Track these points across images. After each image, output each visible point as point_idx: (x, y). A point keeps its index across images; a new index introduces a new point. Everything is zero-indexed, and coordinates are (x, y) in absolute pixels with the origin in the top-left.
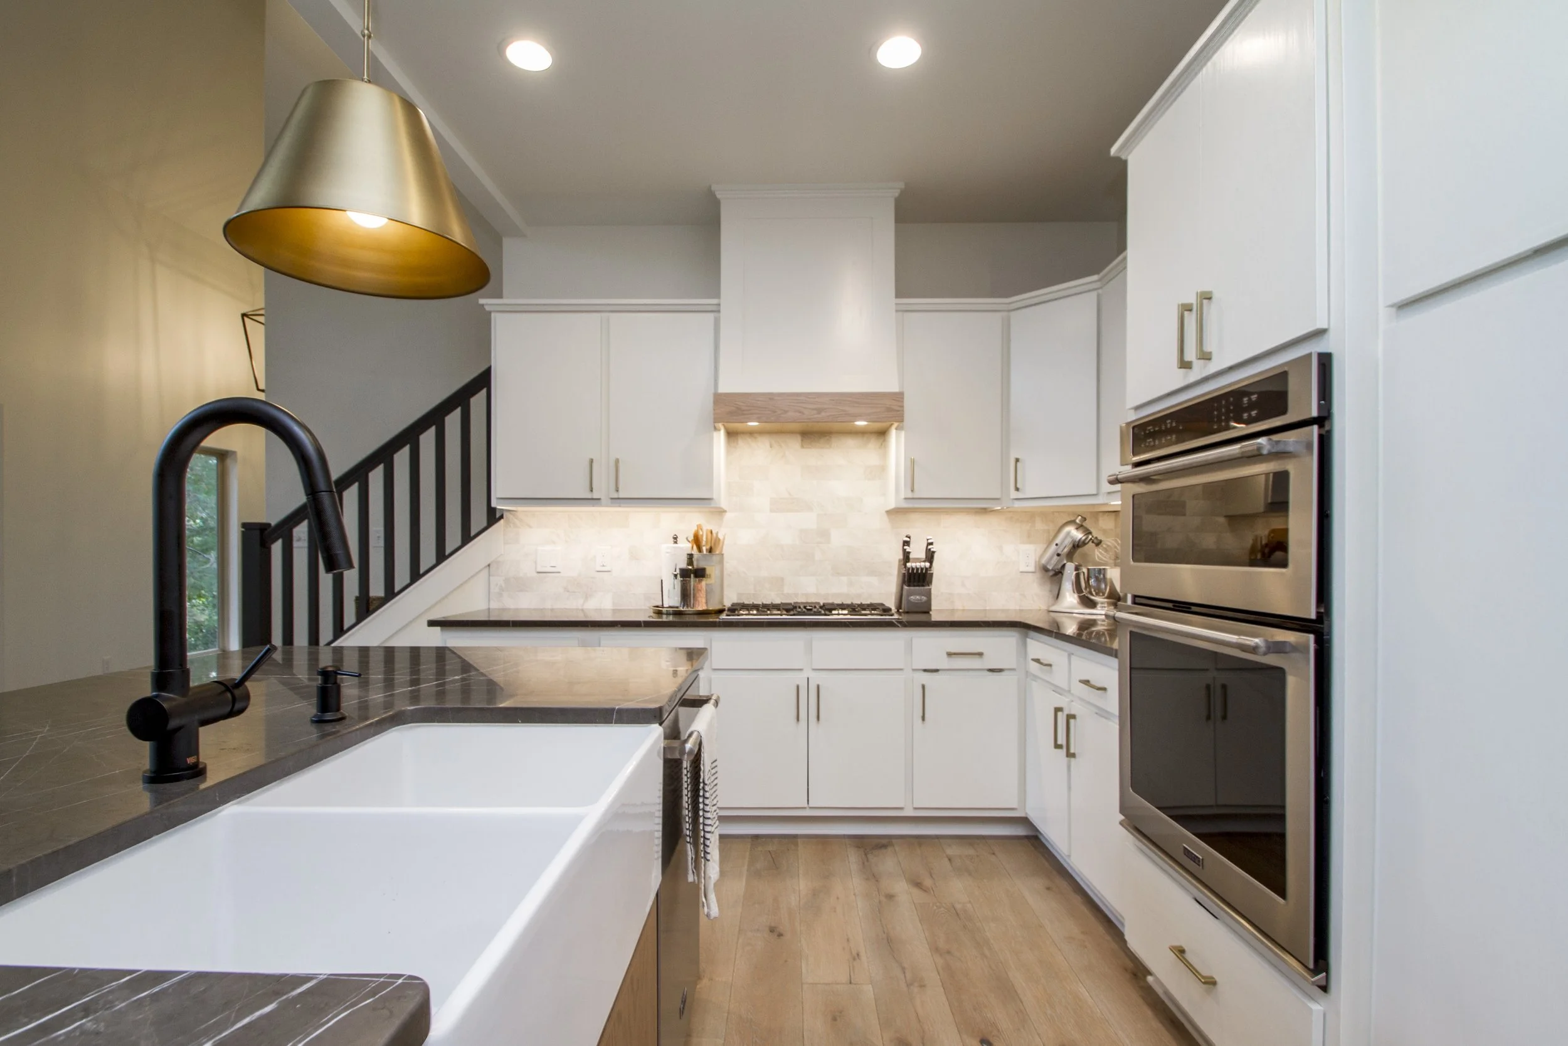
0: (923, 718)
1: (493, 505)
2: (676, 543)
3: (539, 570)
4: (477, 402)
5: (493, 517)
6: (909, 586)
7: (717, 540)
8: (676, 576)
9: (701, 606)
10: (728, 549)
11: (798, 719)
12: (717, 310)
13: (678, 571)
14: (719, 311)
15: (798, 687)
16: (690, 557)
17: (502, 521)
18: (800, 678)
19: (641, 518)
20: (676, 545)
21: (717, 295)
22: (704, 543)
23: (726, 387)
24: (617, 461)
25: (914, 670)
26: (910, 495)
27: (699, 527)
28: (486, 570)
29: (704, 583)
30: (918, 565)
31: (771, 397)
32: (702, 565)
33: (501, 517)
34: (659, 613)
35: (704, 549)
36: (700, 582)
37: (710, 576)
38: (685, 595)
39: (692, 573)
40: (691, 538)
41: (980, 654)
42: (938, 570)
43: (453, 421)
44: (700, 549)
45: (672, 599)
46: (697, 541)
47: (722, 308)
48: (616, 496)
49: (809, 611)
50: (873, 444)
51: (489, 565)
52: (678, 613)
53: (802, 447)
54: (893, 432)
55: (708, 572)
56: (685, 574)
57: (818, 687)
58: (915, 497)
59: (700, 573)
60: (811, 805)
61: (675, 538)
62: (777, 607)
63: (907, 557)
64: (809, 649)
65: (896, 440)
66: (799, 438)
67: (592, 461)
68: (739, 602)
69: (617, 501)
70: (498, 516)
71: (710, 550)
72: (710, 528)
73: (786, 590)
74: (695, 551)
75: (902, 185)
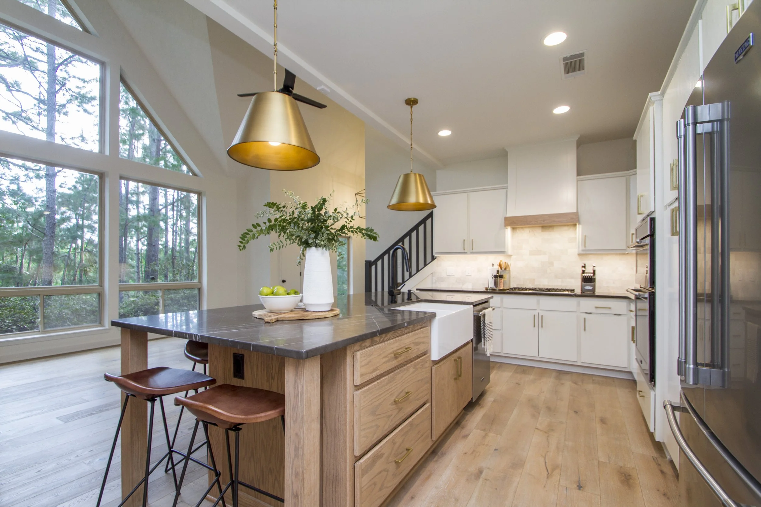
0: (585, 330)
1: (434, 254)
2: (493, 266)
3: (448, 275)
4: (429, 222)
5: (433, 258)
6: (584, 282)
7: (508, 266)
8: (493, 277)
9: (502, 288)
10: (512, 268)
11: (534, 326)
12: (506, 188)
13: (493, 276)
14: (507, 188)
15: (534, 315)
16: (498, 271)
17: (436, 260)
18: (536, 313)
19: (482, 258)
20: (493, 267)
21: (507, 183)
22: (503, 266)
23: (509, 215)
24: (473, 240)
25: (581, 312)
26: (584, 249)
27: (501, 261)
28: (431, 275)
29: (502, 280)
30: (590, 275)
31: (525, 217)
32: (502, 274)
33: (436, 258)
34: (487, 289)
35: (503, 269)
36: (501, 279)
37: (505, 278)
38: (496, 284)
39: (498, 277)
40: (498, 265)
41: (610, 308)
42: (598, 277)
43: (421, 228)
44: (501, 269)
45: (491, 285)
46: (500, 266)
47: (508, 187)
48: (472, 251)
49: (540, 290)
50: (572, 229)
51: (432, 273)
52: (493, 289)
53: (542, 231)
54: (577, 225)
55: (504, 276)
56: (495, 277)
57: (542, 316)
58: (586, 249)
59: (501, 277)
60: (540, 356)
61: (493, 265)
62: (530, 289)
63: (583, 272)
64: (538, 303)
65: (579, 228)
66: (541, 228)
67: (464, 240)
68: (517, 287)
69: (472, 253)
70: (435, 258)
71: (505, 269)
72: (505, 261)
73: (536, 284)
74: (500, 269)
75: (579, 136)
